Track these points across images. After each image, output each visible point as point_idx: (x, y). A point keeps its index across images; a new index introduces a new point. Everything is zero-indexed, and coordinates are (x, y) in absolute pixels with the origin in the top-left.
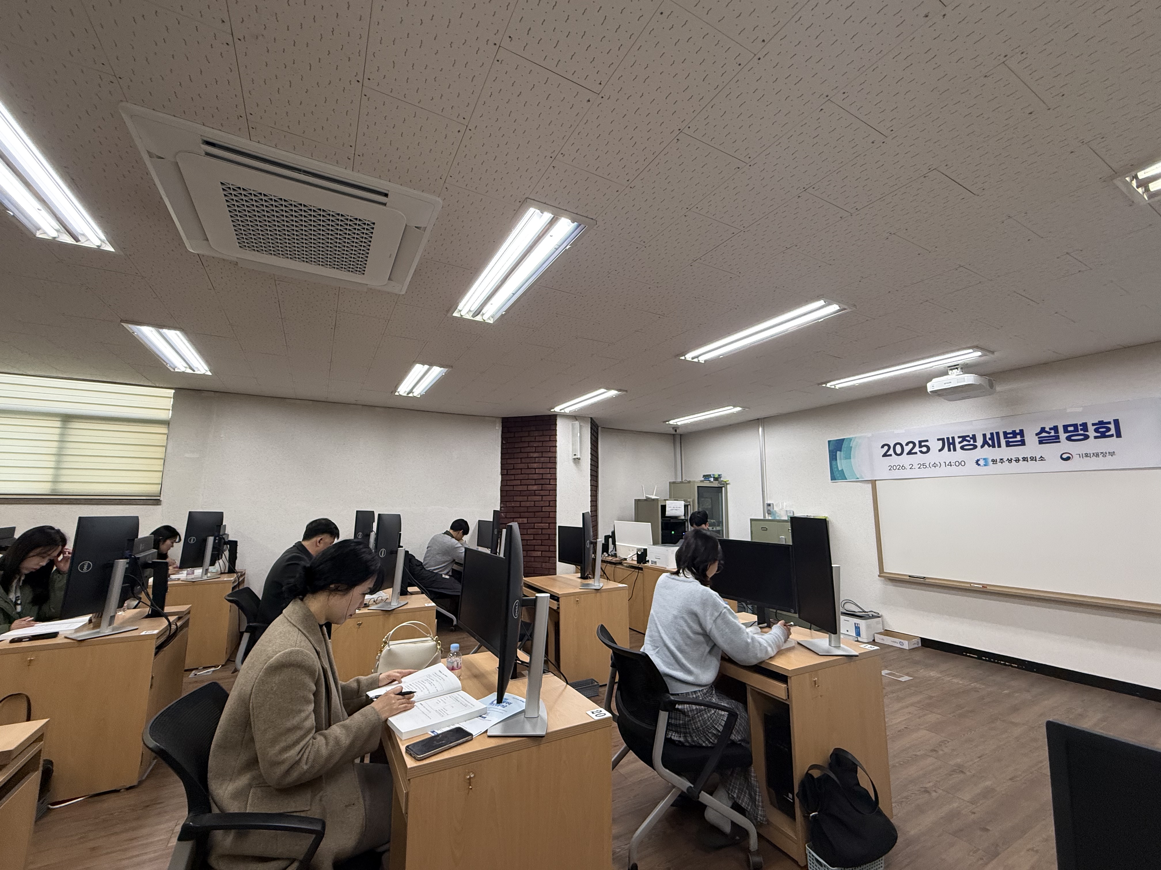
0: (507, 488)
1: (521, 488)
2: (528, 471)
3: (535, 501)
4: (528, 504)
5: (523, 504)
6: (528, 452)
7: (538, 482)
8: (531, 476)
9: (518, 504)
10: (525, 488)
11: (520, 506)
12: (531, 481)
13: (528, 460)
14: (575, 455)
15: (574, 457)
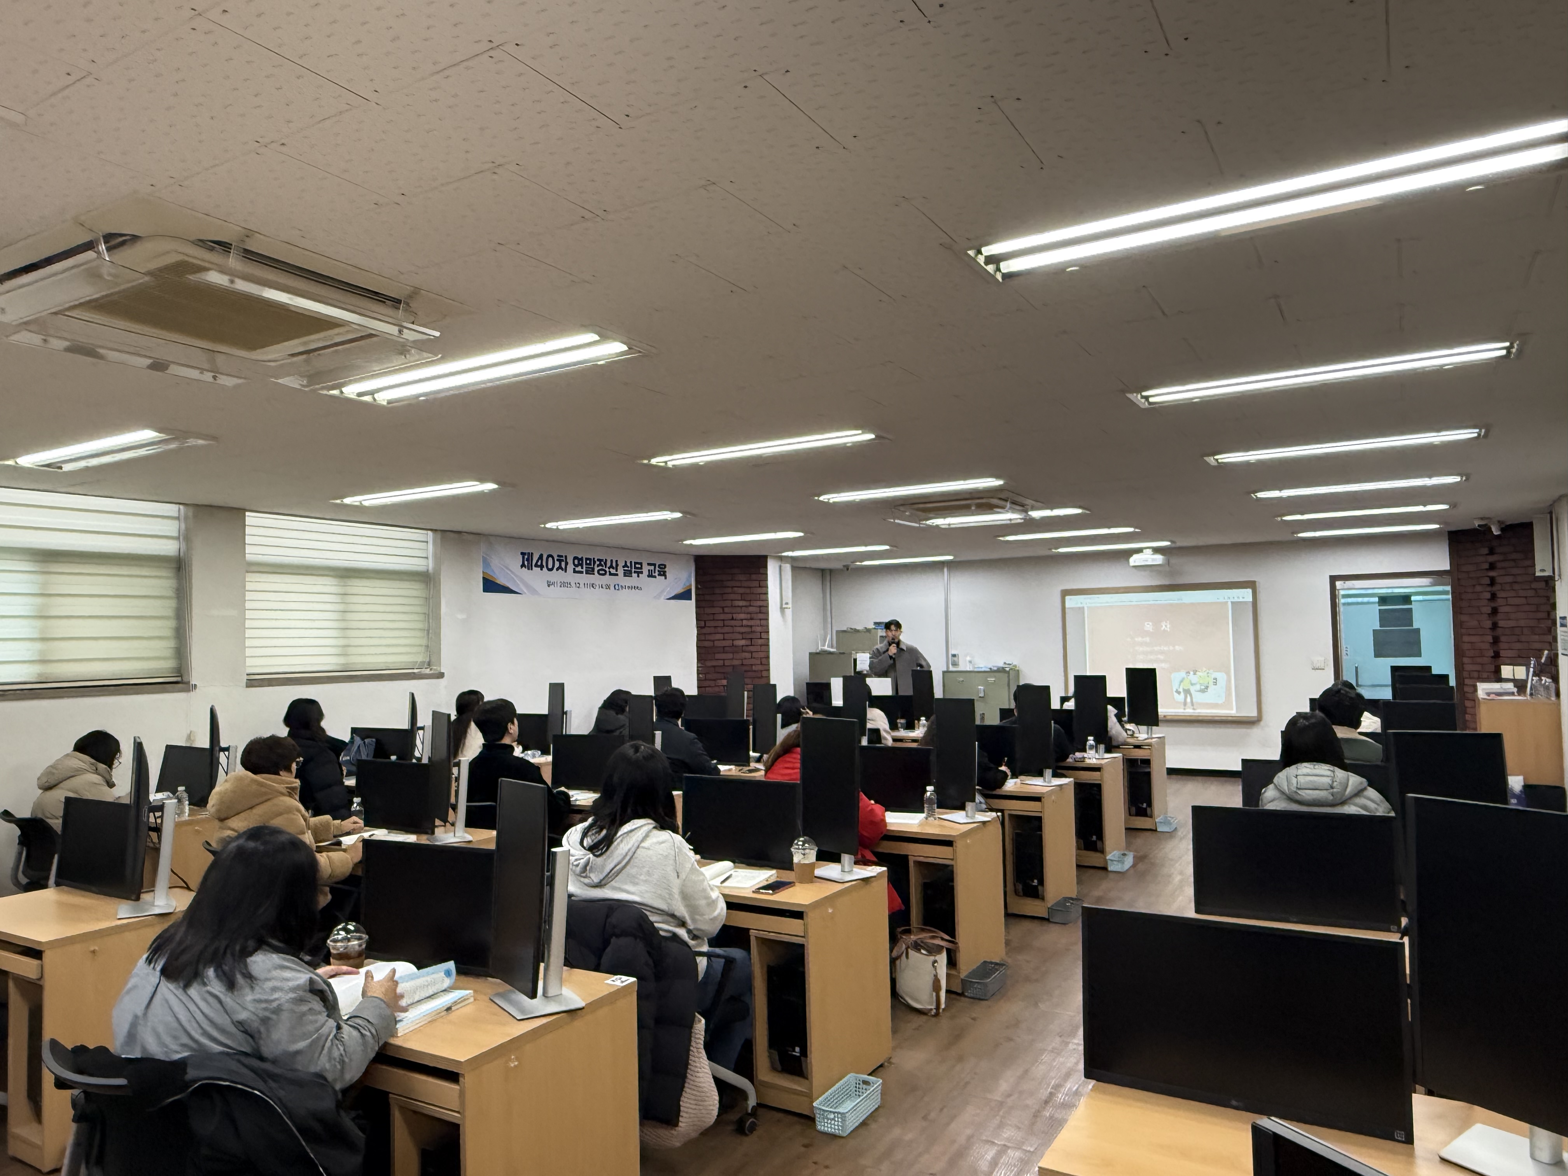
0: (706, 644)
1: (724, 643)
2: (733, 623)
3: (742, 659)
4: (734, 662)
5: (727, 663)
6: (732, 600)
7: (745, 636)
8: (737, 629)
9: (721, 663)
10: (729, 643)
12: (737, 635)
13: (732, 610)
14: (787, 604)
15: (784, 606)
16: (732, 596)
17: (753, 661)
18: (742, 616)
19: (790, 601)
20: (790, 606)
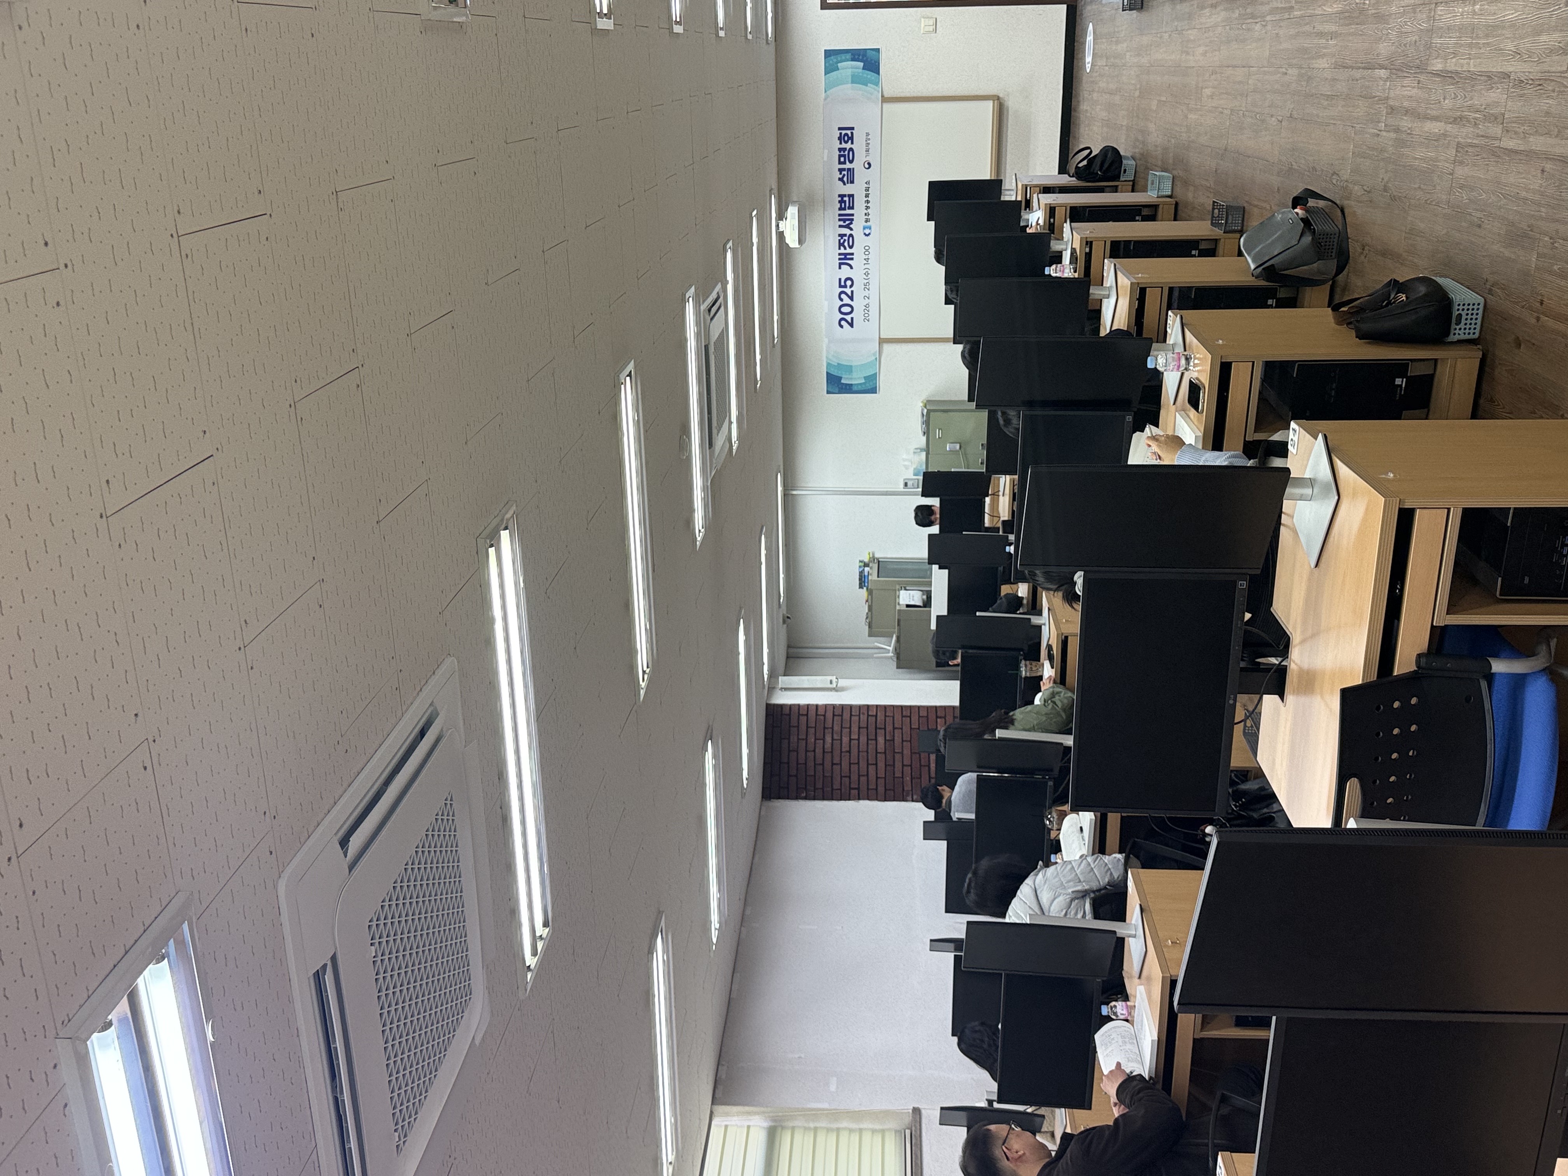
0: (881, 789)
1: (881, 765)
2: (854, 751)
3: (903, 741)
4: (907, 752)
5: (907, 761)
6: (824, 752)
7: (872, 736)
8: (863, 747)
9: (907, 770)
10: (881, 757)
11: (911, 766)
12: (870, 746)
13: (837, 753)
14: (831, 682)
15: (834, 685)
16: (819, 751)
17: (906, 729)
18: (845, 740)
19: (829, 678)
20: (834, 678)
